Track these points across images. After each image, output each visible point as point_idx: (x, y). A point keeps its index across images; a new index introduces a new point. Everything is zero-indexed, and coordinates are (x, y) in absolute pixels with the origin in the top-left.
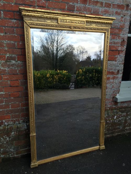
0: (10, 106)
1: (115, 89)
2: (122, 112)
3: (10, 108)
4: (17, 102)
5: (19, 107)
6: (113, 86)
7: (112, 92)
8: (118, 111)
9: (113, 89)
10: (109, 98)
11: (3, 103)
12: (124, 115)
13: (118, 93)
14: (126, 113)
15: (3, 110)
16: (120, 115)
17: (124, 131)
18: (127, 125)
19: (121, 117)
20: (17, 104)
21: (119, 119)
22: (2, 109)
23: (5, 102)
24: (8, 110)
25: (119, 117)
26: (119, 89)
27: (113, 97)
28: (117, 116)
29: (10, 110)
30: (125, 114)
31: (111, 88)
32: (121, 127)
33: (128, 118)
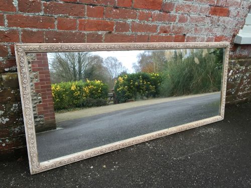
0: (56, 23)
1: (240, 20)
2: (242, 64)
3: (56, 29)
4: (72, 15)
5: (75, 29)
6: (239, 12)
7: (234, 25)
8: (237, 62)
9: (237, 18)
10: (228, 36)
11: (41, 11)
12: (242, 70)
13: (242, 28)
14: (246, 67)
15: (40, 30)
16: (238, 70)
17: (236, 99)
18: (242, 89)
19: (238, 73)
20: (71, 19)
21: (235, 78)
22: (36, 28)
23: (45, 11)
24: (50, 31)
25: (236, 73)
26: (245, 20)
27: (234, 36)
28: (233, 71)
29: (56, 32)
30: (244, 68)
31: (235, 15)
32: (233, 91)
33: (246, 76)
